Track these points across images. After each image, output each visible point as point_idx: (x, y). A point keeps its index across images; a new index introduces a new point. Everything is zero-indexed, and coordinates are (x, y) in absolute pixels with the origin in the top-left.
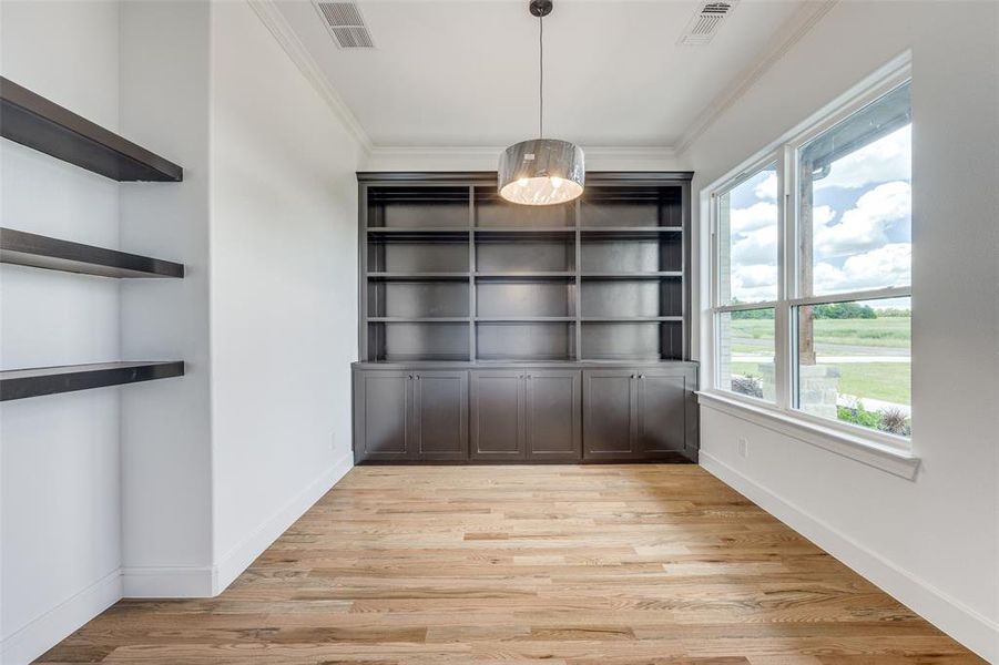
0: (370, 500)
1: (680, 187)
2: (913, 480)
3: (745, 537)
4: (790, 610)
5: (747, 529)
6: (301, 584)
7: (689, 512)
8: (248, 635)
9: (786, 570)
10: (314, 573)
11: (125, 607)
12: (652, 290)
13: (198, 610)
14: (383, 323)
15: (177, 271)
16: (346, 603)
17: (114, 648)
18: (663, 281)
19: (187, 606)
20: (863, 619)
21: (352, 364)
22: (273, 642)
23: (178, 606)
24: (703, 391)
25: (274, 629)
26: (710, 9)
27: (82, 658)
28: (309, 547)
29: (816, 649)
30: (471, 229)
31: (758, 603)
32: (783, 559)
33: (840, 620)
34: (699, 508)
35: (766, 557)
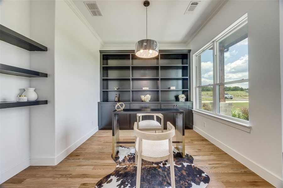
0: (102, 139)
1: (187, 54)
2: (250, 133)
3: (204, 149)
4: (215, 169)
5: (204, 147)
6: (80, 162)
7: (189, 142)
8: (63, 176)
9: (215, 158)
10: (84, 159)
11: (31, 168)
12: (180, 82)
13: (50, 169)
14: (107, 91)
15: (46, 75)
16: (91, 167)
17: (25, 180)
18: (183, 79)
19: (47, 168)
20: (235, 172)
21: (98, 102)
22: (70, 178)
23: (45, 168)
24: (194, 109)
25: (71, 174)
26: (193, 4)
27: (16, 182)
28: (83, 152)
29: (222, 180)
30: (131, 66)
31: (207, 167)
32: (214, 155)
33: (229, 172)
34: (192, 141)
35: (209, 155)
